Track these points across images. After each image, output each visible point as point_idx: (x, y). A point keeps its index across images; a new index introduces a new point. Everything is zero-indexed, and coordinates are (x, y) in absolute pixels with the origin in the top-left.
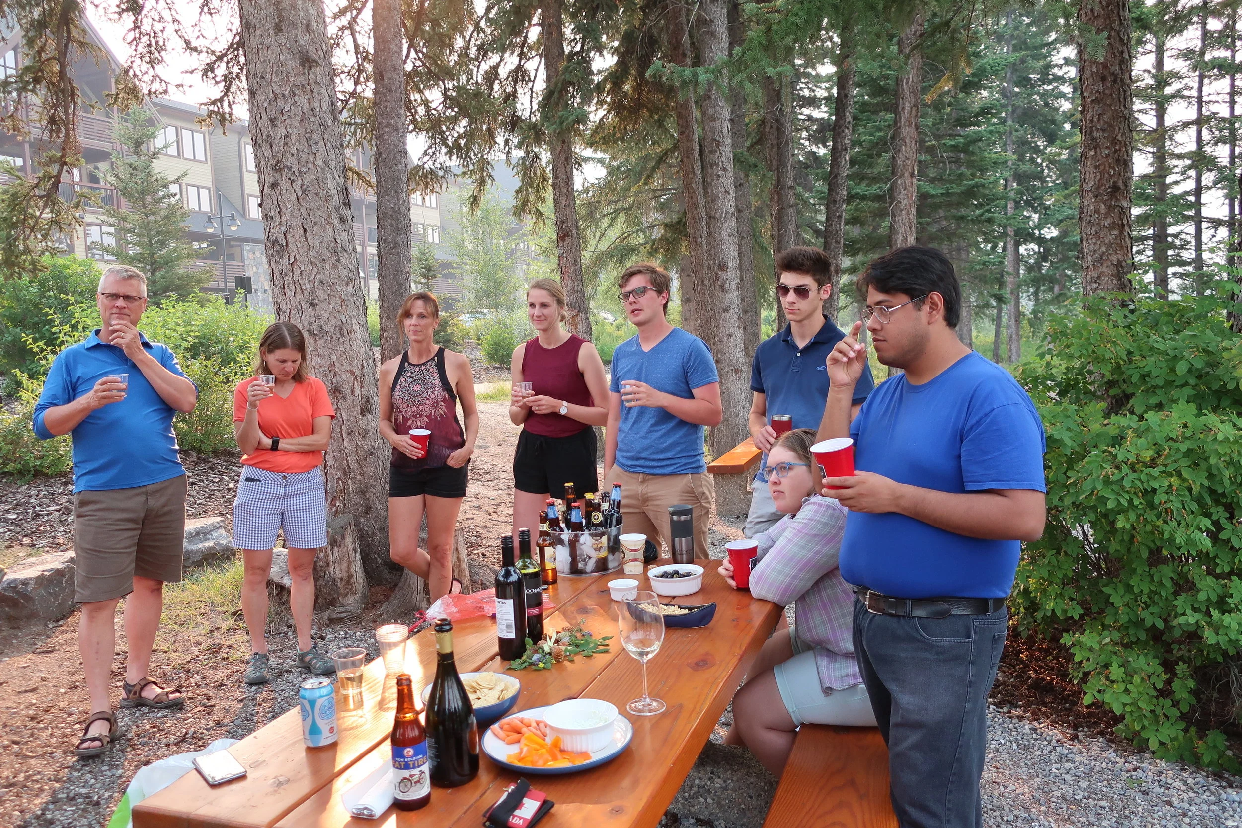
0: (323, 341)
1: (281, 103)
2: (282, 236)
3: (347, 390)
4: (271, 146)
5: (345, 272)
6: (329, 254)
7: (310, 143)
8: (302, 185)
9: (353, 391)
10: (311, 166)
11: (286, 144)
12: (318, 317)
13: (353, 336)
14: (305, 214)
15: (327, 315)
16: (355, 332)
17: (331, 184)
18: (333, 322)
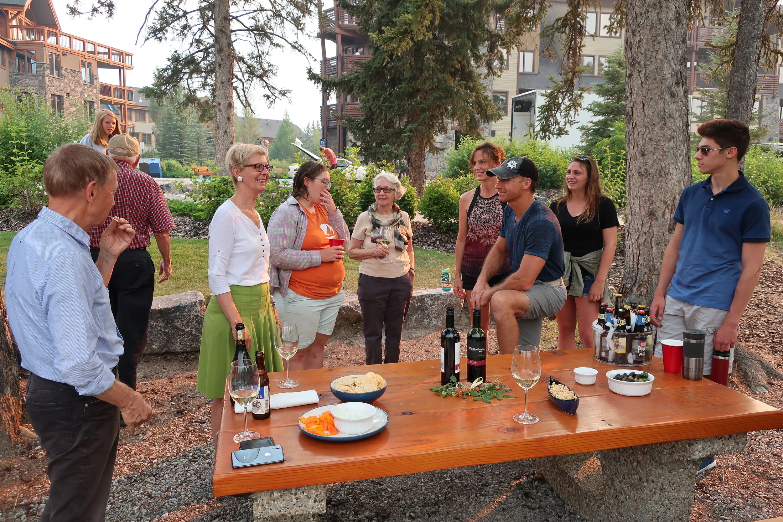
0: (647, 179)
1: (639, 19)
2: (630, 109)
3: (659, 214)
4: (631, 49)
5: (669, 132)
6: (658, 120)
7: (655, 43)
8: (645, 73)
9: (663, 215)
10: (653, 59)
11: (639, 47)
12: (646, 163)
13: (669, 177)
14: (644, 93)
15: (651, 162)
16: (671, 174)
17: (667, 72)
18: (655, 167)
